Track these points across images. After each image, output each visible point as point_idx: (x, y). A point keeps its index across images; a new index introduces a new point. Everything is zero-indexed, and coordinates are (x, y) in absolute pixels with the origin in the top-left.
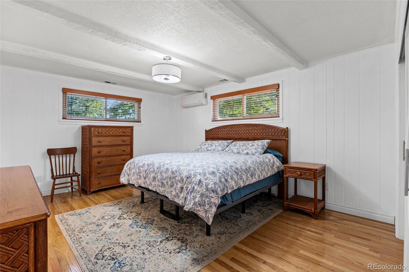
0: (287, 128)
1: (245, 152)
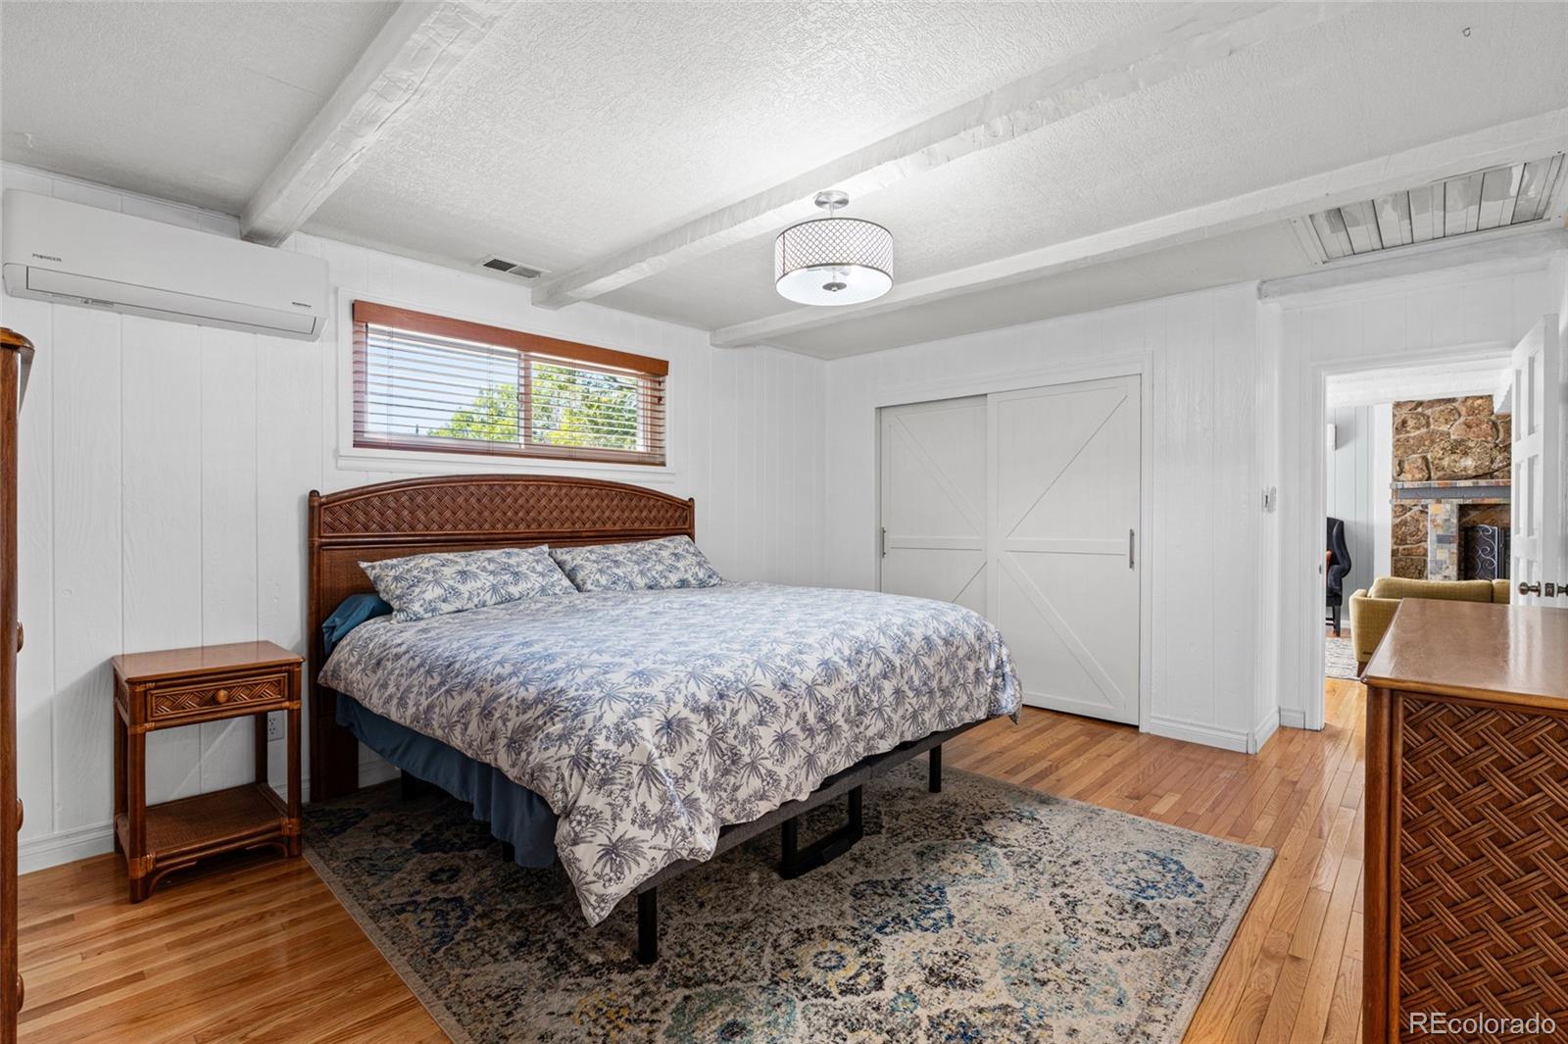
0: (691, 500)
1: (674, 578)
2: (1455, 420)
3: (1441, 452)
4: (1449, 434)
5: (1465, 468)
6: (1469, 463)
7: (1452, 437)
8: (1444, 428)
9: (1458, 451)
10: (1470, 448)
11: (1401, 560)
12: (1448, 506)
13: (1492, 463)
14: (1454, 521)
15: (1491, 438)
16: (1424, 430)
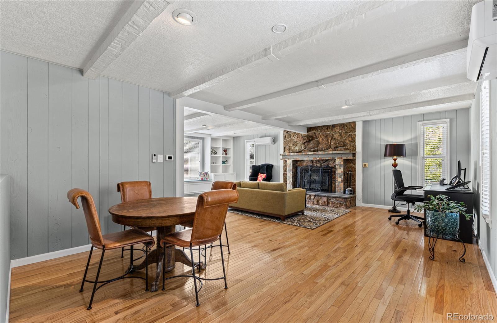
2: (295, 136)
3: (292, 145)
4: (294, 140)
5: (296, 150)
6: (297, 148)
7: (295, 141)
8: (293, 138)
9: (295, 145)
10: (298, 144)
11: (285, 176)
12: (290, 161)
13: (301, 148)
14: (292, 165)
15: (301, 141)
16: (289, 139)
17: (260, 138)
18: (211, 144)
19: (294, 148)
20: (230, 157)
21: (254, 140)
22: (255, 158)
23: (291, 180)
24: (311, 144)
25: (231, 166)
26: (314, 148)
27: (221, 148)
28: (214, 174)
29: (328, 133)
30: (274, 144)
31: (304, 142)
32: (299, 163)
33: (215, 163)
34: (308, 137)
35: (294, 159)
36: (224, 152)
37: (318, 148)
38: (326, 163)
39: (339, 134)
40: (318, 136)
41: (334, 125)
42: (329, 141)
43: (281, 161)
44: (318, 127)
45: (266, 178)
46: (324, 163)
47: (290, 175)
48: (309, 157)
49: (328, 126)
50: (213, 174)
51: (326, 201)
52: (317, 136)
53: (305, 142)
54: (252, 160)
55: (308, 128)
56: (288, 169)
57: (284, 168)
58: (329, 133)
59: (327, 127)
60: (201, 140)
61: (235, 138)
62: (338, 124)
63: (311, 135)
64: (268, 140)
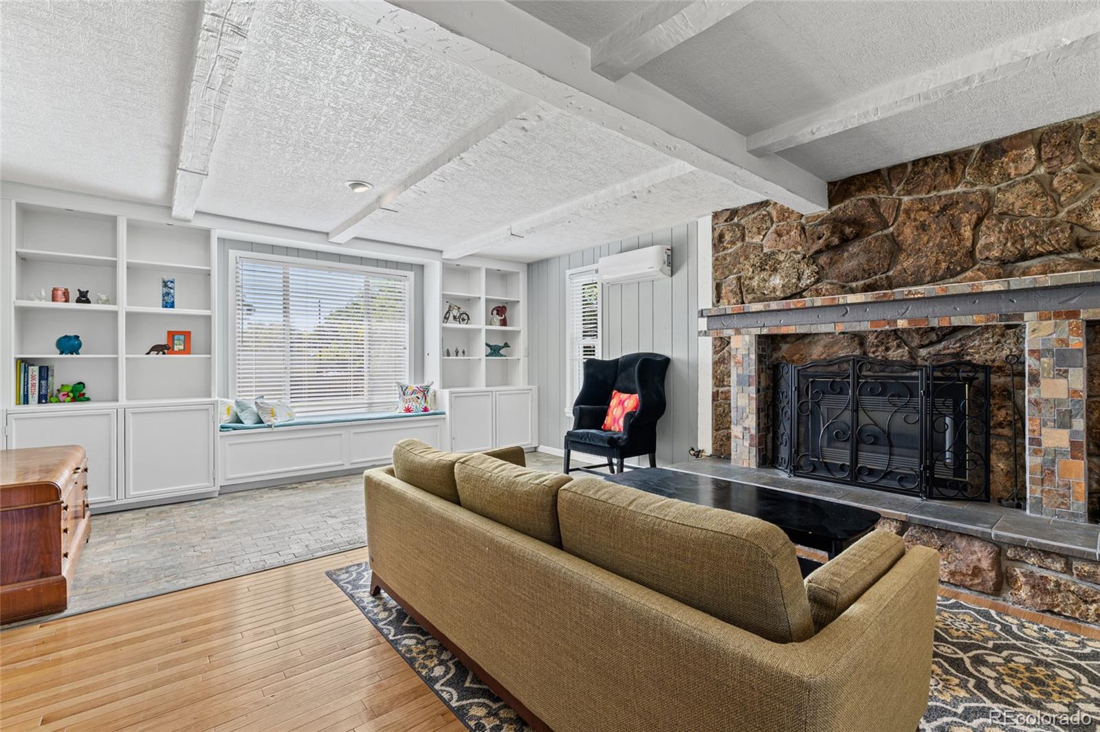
2: (768, 229)
3: (751, 270)
4: (762, 247)
5: (774, 288)
6: (777, 281)
7: (765, 250)
8: (757, 239)
9: (767, 267)
10: (780, 262)
11: (720, 406)
12: (747, 338)
13: (799, 279)
14: (753, 356)
15: (800, 248)
16: (739, 244)
17: (619, 253)
18: (443, 287)
19: (765, 280)
20: (519, 332)
21: (594, 267)
22: (599, 334)
23: (751, 422)
24: (852, 257)
25: (521, 362)
26: (868, 273)
27: (483, 303)
28: (451, 393)
29: (952, 191)
30: (672, 276)
31: (812, 251)
32: (785, 347)
33: (464, 352)
34: (836, 223)
35: (765, 331)
36: (498, 314)
37: (891, 273)
38: (951, 346)
39: (1033, 187)
40: (888, 215)
41: (999, 142)
42: (967, 232)
43: (702, 339)
44: (891, 169)
45: (641, 411)
46: (932, 344)
47: (744, 401)
48: (847, 317)
49: (955, 153)
50: (446, 392)
51: (985, 564)
52: (886, 215)
53: (819, 252)
54: (589, 341)
55: (831, 184)
56: (734, 378)
57: (715, 371)
58: (960, 189)
59: (951, 161)
60: (411, 274)
61: (535, 267)
62: (1022, 135)
63: (850, 212)
64: (649, 260)
